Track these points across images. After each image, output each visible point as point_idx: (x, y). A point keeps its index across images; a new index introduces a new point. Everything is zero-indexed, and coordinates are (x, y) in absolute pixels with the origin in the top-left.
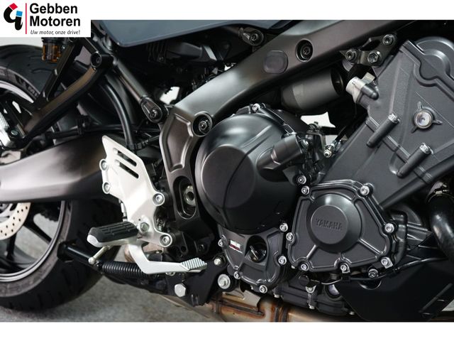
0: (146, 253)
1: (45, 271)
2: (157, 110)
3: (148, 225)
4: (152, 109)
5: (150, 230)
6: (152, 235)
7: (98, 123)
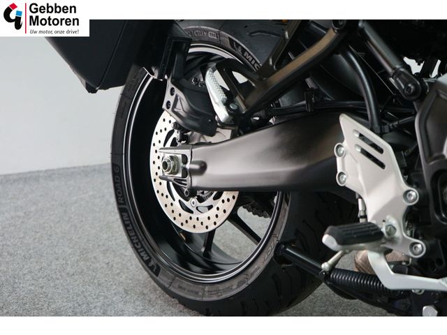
0: (389, 263)
1: (252, 274)
2: (415, 85)
3: (395, 228)
4: (408, 83)
5: (398, 234)
6: (400, 241)
7: (329, 98)
